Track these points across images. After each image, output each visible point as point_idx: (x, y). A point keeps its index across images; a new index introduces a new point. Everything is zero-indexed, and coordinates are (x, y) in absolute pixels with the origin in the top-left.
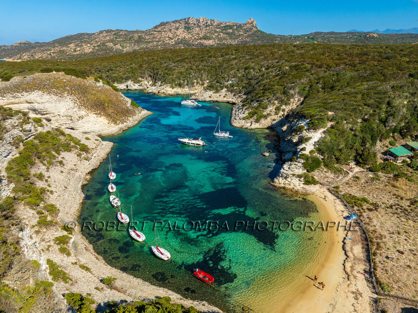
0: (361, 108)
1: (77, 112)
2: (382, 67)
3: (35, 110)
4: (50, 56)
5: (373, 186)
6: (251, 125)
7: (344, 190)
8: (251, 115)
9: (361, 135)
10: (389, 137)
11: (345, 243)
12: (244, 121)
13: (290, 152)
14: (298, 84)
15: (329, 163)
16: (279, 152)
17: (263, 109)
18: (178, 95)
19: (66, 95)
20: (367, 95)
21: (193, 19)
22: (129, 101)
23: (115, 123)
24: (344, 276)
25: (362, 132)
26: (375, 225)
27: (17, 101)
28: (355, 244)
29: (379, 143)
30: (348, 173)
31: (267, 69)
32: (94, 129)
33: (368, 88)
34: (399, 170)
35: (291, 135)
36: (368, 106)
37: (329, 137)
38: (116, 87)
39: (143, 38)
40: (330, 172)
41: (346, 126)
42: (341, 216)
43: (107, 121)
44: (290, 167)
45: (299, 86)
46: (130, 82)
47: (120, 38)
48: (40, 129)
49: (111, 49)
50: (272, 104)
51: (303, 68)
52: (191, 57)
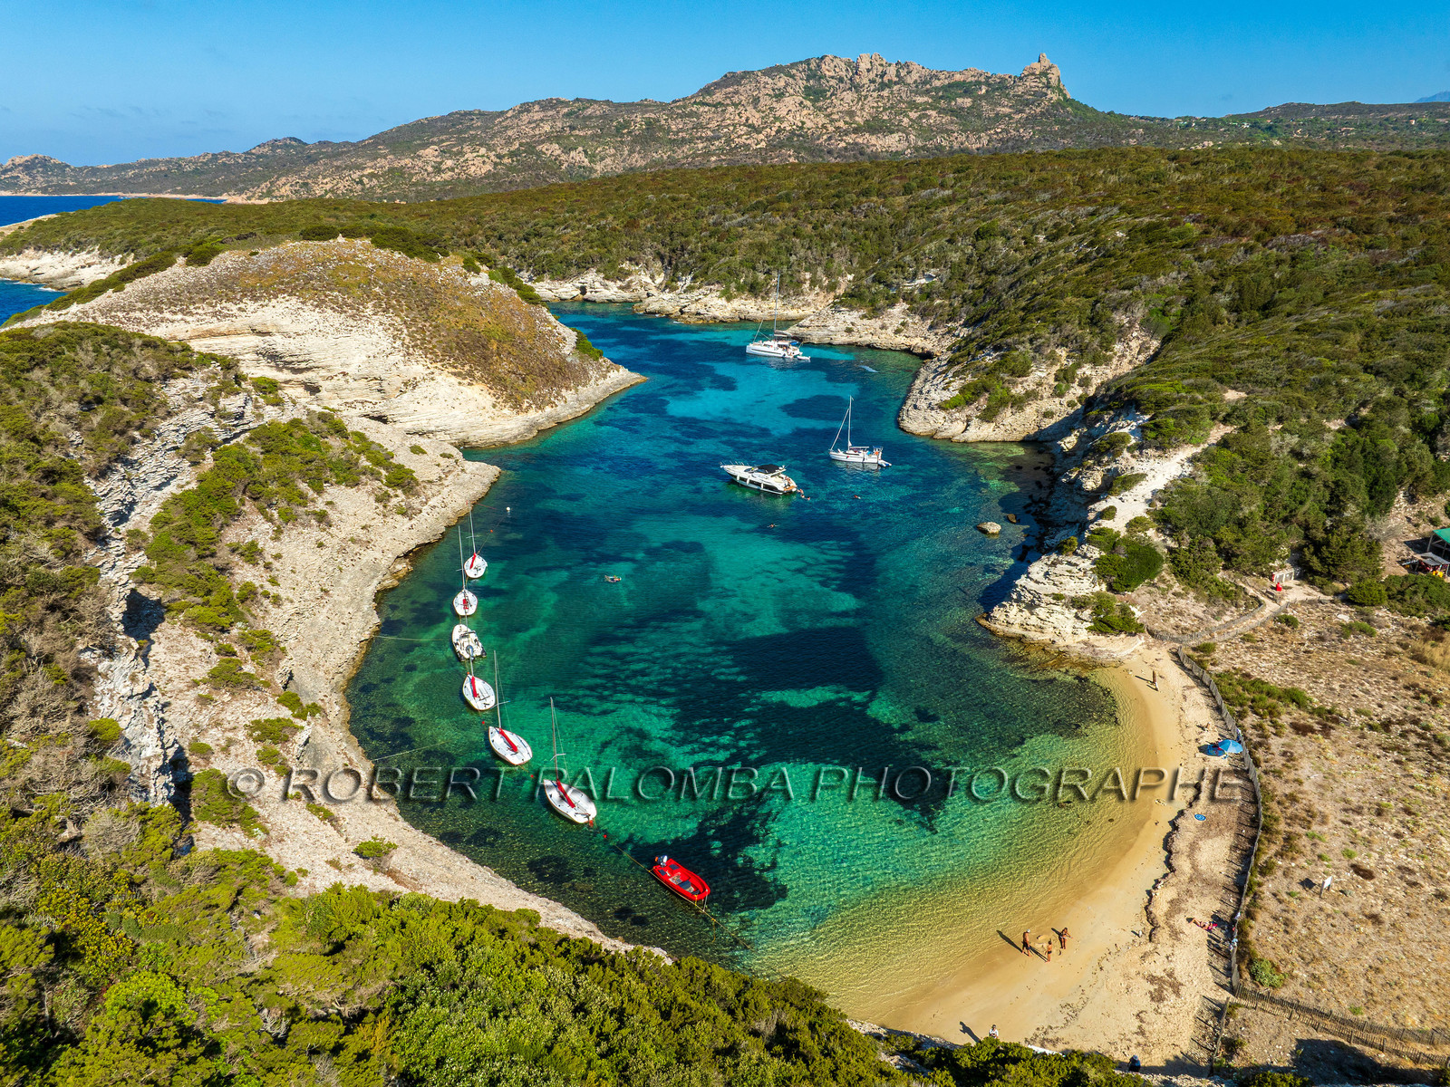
0: (1346, 380)
1: (401, 366)
4: (359, 187)
5: (1341, 653)
6: (966, 429)
7: (1227, 659)
8: (969, 395)
9: (1331, 477)
11: (1175, 828)
12: (943, 414)
14: (1144, 293)
15: (1193, 566)
16: (1039, 521)
17: (1013, 373)
18: (744, 322)
19: (369, 312)
20: (1384, 335)
21: (837, 61)
22: (570, 336)
23: (514, 407)
24: (1138, 928)
25: (1336, 467)
26: (1302, 778)
27: (224, 325)
29: (1400, 509)
30: (1260, 604)
31: (1050, 239)
32: (448, 422)
35: (1081, 466)
36: (1376, 375)
37: (1204, 474)
38: (531, 289)
39: (661, 126)
40: (1192, 594)
41: (1279, 441)
43: (490, 400)
44: (1052, 570)
45: (1149, 297)
46: (591, 277)
47: (587, 126)
48: (271, 413)
49: (553, 165)
50: (1048, 358)
51: (1174, 234)
52: (802, 193)
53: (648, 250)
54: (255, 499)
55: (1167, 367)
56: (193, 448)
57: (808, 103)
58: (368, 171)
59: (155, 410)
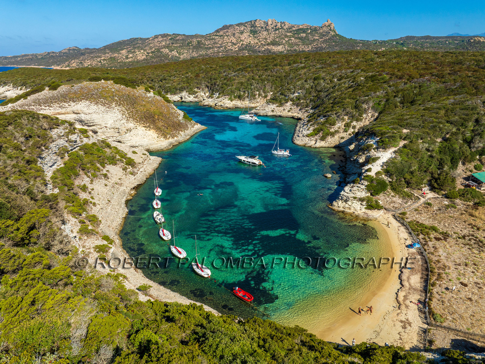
0: (441, 126)
1: (125, 124)
2: (476, 78)
3: (81, 121)
4: (100, 63)
5: (447, 214)
6: (315, 143)
7: (411, 217)
8: (316, 132)
9: (439, 157)
10: (475, 160)
12: (308, 138)
13: (355, 174)
14: (372, 98)
15: (397, 187)
16: (343, 173)
17: (330, 125)
18: (237, 108)
19: (114, 106)
20: (452, 111)
21: (261, 21)
22: (182, 113)
23: (164, 138)
25: (440, 154)
27: (63, 111)
29: (460, 167)
30: (419, 199)
31: (338, 80)
32: (143, 143)
33: (454, 102)
34: (481, 198)
35: (358, 154)
36: (451, 124)
37: (399, 157)
38: (169, 98)
39: (203, 43)
40: (397, 196)
41: (422, 145)
42: (403, 244)
43: (156, 135)
44: (352, 189)
45: (374, 99)
46: (184, 94)
47: (177, 43)
48: (85, 140)
49: (166, 56)
50: (342, 119)
51: (380, 78)
52: (254, 65)
53: (203, 85)
54: (83, 170)
55: (383, 122)
56: (61, 153)
57: (251, 35)
58: (103, 58)
59: (48, 140)
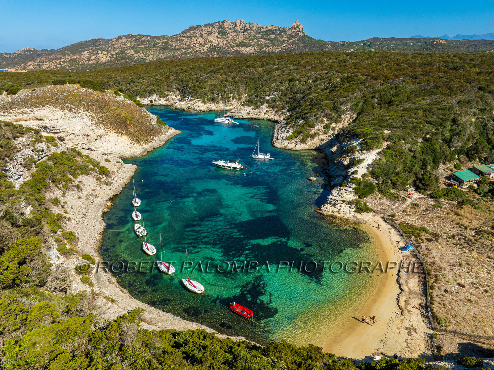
0: (421, 126)
1: (95, 130)
2: (448, 79)
3: (46, 128)
4: (60, 66)
5: (434, 214)
6: (296, 146)
7: (400, 219)
8: (296, 134)
9: (422, 157)
10: (454, 159)
11: (399, 276)
12: (288, 141)
13: (340, 176)
14: (350, 99)
15: (384, 188)
16: (327, 176)
17: (310, 127)
18: (211, 111)
19: (81, 111)
20: (430, 111)
21: (229, 22)
22: (155, 118)
23: (138, 144)
24: (397, 311)
25: (423, 154)
26: (434, 256)
27: (25, 117)
28: (411, 277)
29: (442, 167)
30: (406, 200)
31: (313, 82)
32: (115, 150)
33: (431, 103)
34: (464, 197)
35: (341, 157)
36: (430, 124)
37: (384, 158)
38: (139, 101)
39: (169, 44)
40: (385, 198)
41: (405, 146)
42: (396, 247)
43: (129, 141)
44: (340, 192)
45: (352, 100)
46: (154, 97)
47: (143, 44)
48: (54, 149)
49: (131, 58)
50: (321, 121)
51: (356, 80)
52: (226, 67)
53: (174, 87)
54: (53, 182)
55: (362, 123)
56: (28, 163)
57: (219, 36)
58: (62, 60)
59: (12, 150)
